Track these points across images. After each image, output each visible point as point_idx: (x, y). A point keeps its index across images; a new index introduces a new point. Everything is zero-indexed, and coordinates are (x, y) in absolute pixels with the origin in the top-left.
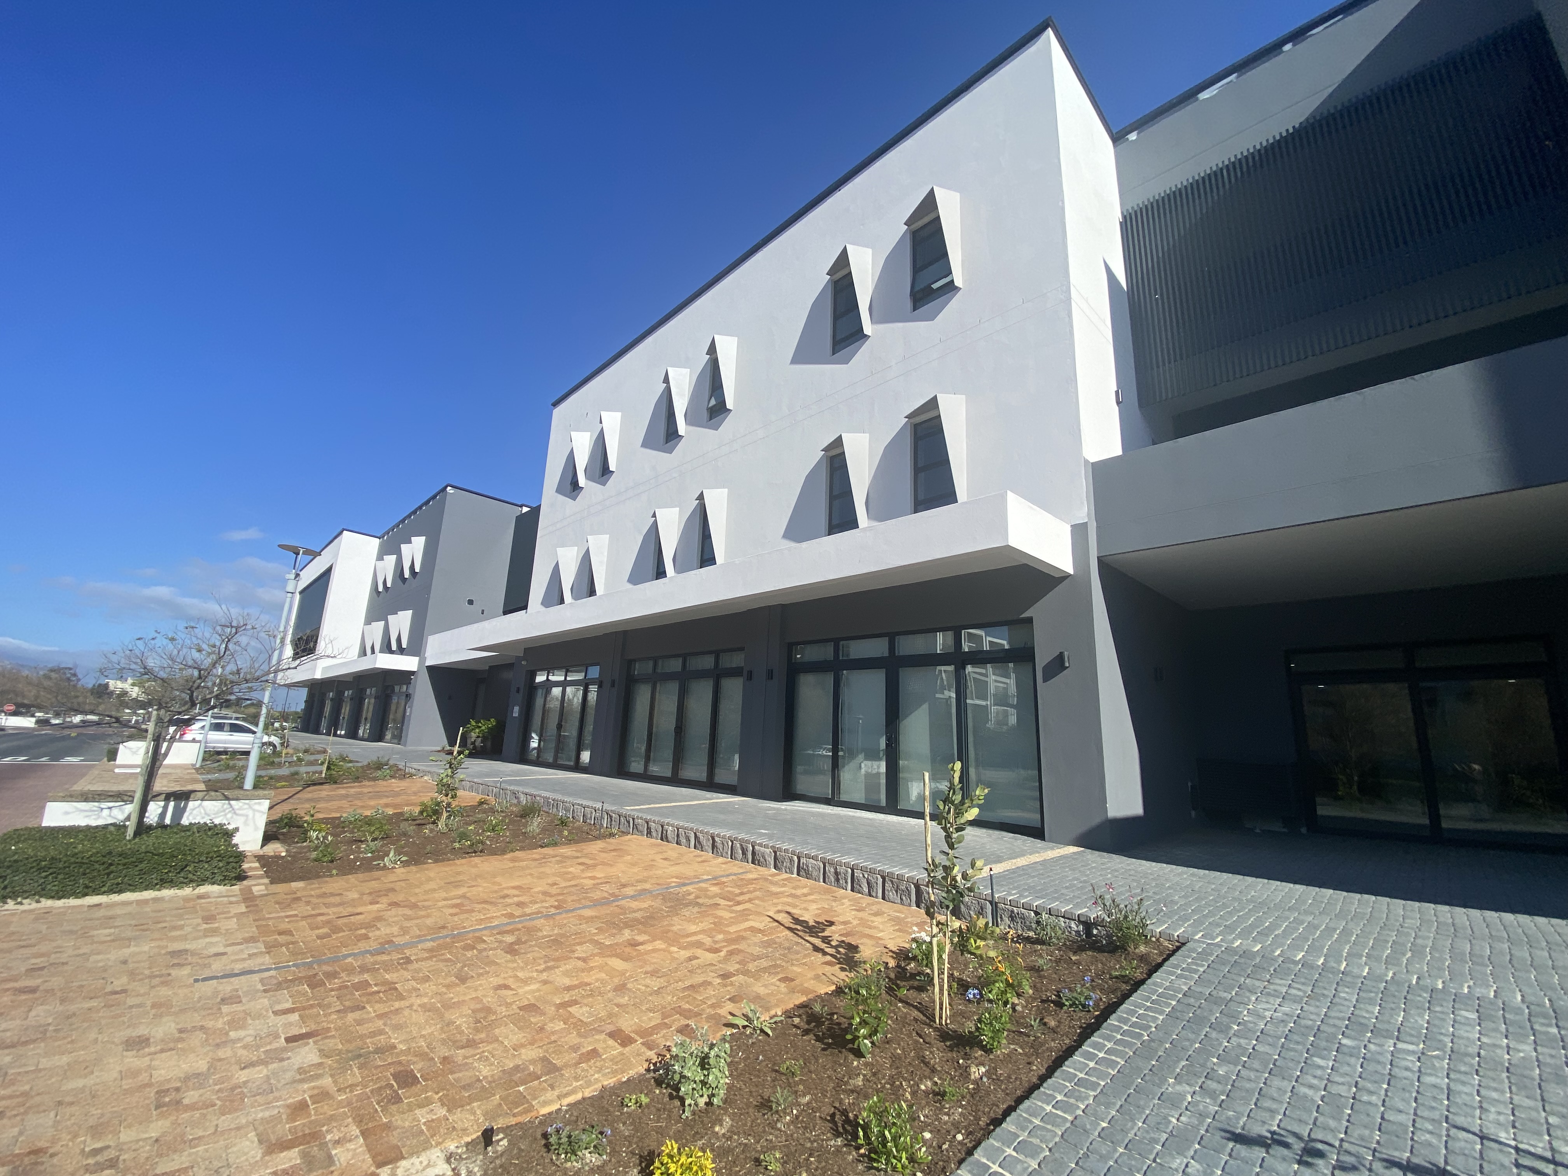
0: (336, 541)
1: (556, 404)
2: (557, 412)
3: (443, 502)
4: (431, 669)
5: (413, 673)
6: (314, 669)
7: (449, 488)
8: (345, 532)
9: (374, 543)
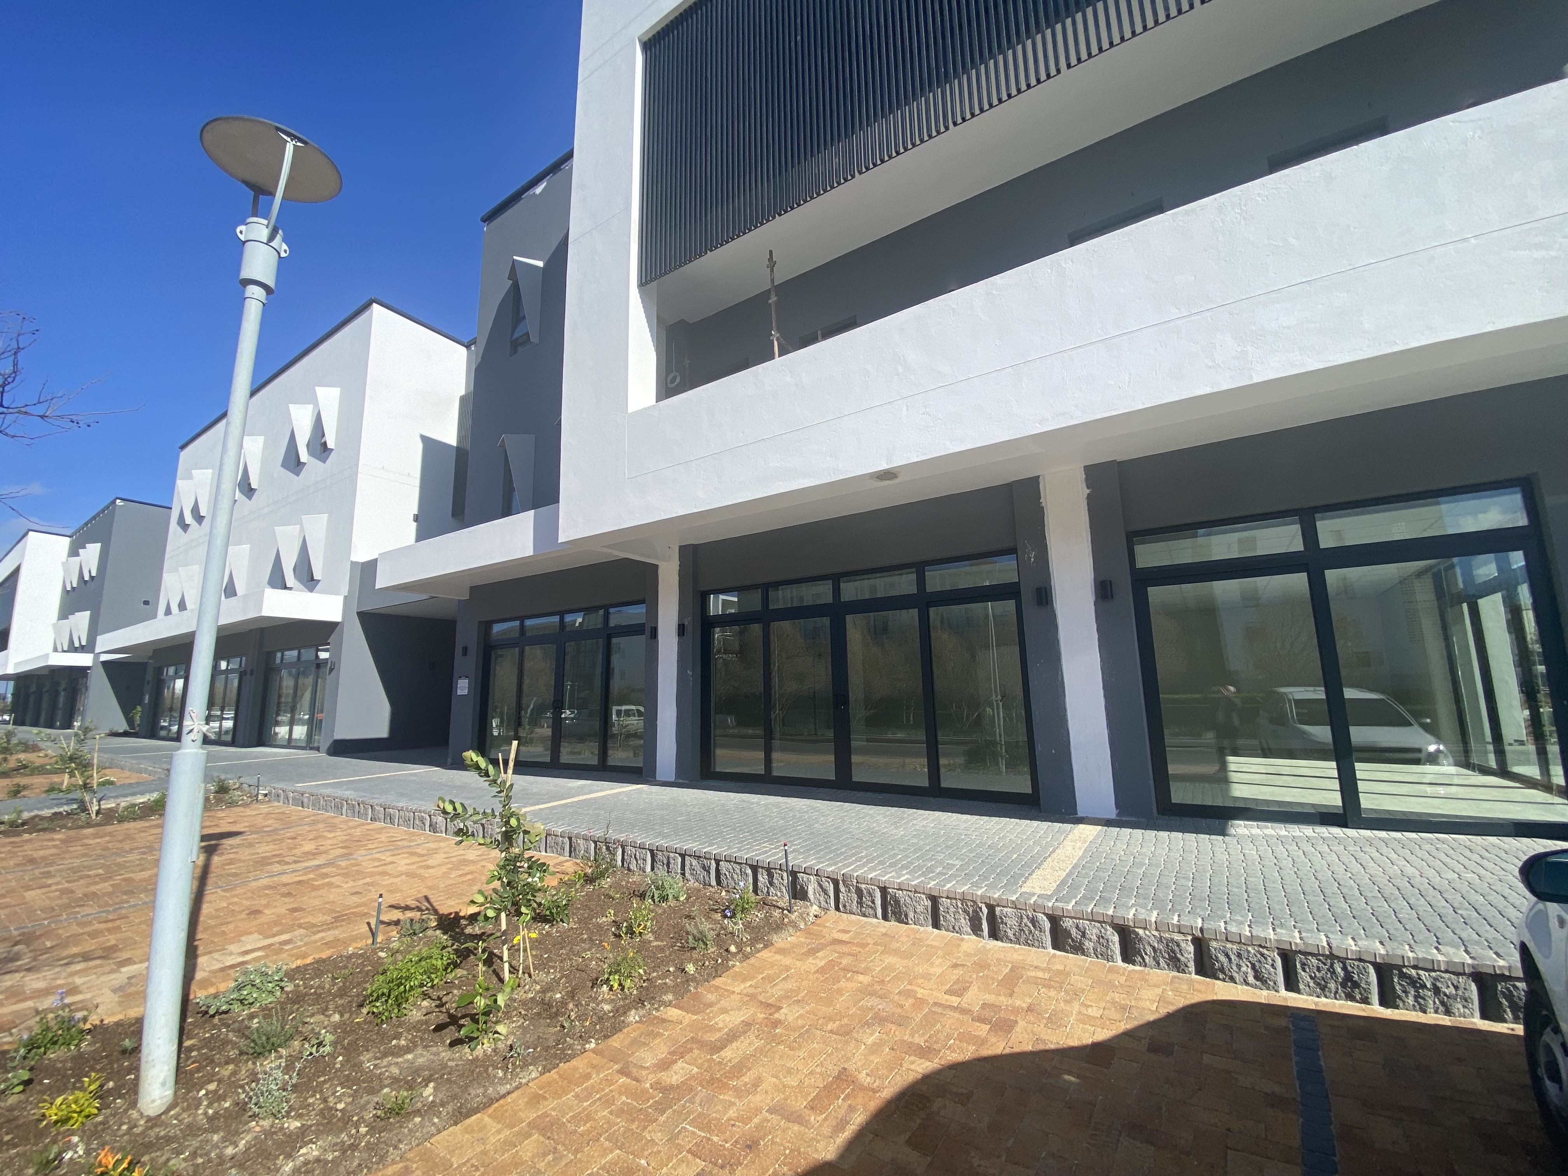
0: (24, 540)
1: (183, 447)
2: (184, 454)
3: (112, 515)
4: (105, 664)
5: (89, 668)
6: (6, 664)
7: (118, 501)
8: (31, 533)
9: (64, 543)
